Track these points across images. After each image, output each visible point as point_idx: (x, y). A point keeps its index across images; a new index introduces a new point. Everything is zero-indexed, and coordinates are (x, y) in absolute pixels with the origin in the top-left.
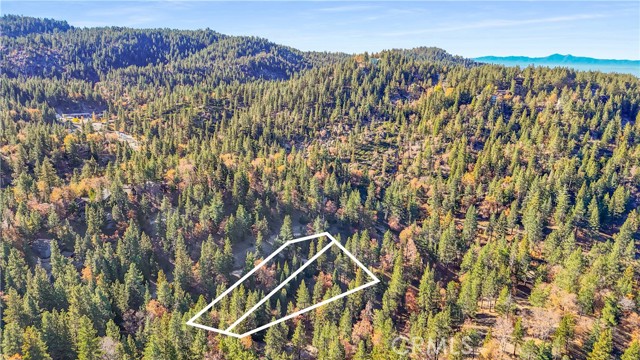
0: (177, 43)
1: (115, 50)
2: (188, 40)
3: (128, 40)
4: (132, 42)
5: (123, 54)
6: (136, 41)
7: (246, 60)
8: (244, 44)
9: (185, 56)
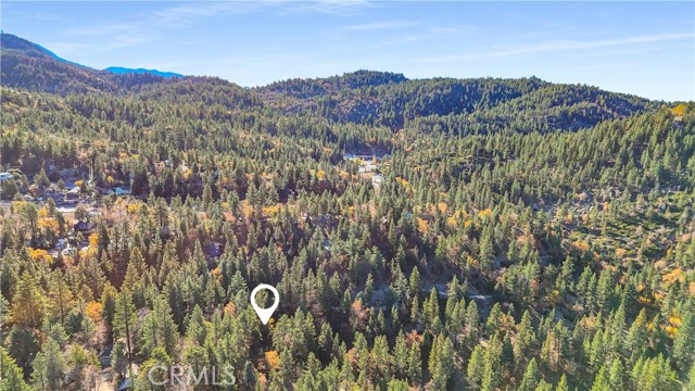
0: (490, 93)
1: (426, 100)
2: (503, 90)
3: (442, 90)
4: (445, 91)
5: (434, 103)
6: (450, 90)
7: (558, 110)
8: (564, 93)
9: (494, 105)
